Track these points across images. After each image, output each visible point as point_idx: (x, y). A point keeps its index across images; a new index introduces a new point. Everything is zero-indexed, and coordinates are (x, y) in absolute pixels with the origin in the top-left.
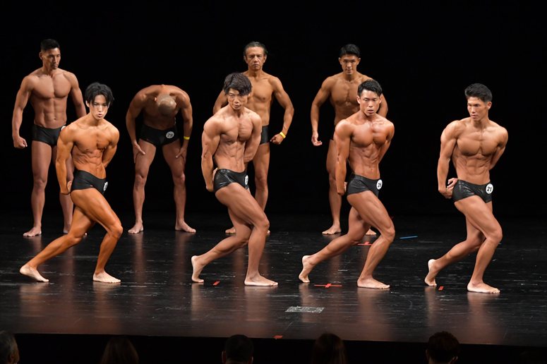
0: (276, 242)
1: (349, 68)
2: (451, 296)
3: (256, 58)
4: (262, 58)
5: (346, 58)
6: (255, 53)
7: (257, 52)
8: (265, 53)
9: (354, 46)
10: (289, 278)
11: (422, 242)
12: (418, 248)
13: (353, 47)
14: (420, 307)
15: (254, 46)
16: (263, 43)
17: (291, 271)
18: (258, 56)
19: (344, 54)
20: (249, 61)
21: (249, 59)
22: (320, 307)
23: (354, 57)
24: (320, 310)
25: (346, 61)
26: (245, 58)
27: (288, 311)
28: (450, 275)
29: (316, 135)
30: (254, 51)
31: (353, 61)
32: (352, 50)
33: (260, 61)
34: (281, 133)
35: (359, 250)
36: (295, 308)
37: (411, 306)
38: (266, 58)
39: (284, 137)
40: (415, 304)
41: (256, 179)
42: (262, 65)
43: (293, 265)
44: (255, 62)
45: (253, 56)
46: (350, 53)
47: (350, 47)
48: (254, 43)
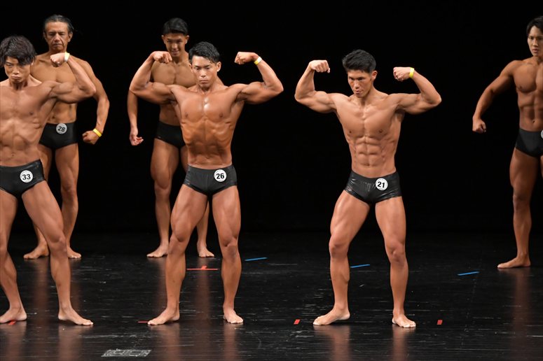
0: (90, 269)
1: (175, 49)
2: (309, 331)
3: (58, 37)
4: (66, 36)
5: (170, 37)
6: (56, 30)
7: (59, 27)
8: (70, 30)
9: (180, 21)
10: (107, 313)
11: (272, 264)
12: (268, 272)
13: (178, 23)
14: (271, 346)
15: (55, 21)
16: (67, 16)
17: (109, 304)
18: (61, 34)
19: (168, 33)
20: (50, 40)
21: (49, 37)
22: (146, 349)
23: (180, 37)
24: (146, 353)
25: (171, 41)
26: (45, 36)
27: (105, 355)
28: (308, 305)
29: (135, 131)
30: (55, 27)
31: (178, 41)
32: (178, 27)
33: (64, 40)
34: (95, 130)
35: (194, 276)
36: (114, 352)
37: (260, 345)
38: (71, 36)
39: (100, 135)
40: (264, 342)
41: (62, 190)
42: (66, 44)
43: (111, 298)
44: (57, 41)
45: (53, 34)
46: (175, 32)
47: (175, 24)
48: (56, 17)
